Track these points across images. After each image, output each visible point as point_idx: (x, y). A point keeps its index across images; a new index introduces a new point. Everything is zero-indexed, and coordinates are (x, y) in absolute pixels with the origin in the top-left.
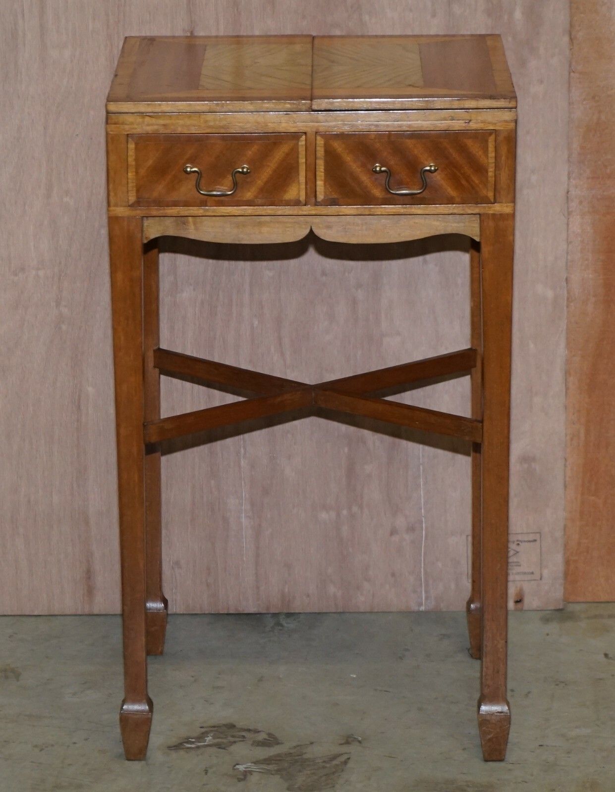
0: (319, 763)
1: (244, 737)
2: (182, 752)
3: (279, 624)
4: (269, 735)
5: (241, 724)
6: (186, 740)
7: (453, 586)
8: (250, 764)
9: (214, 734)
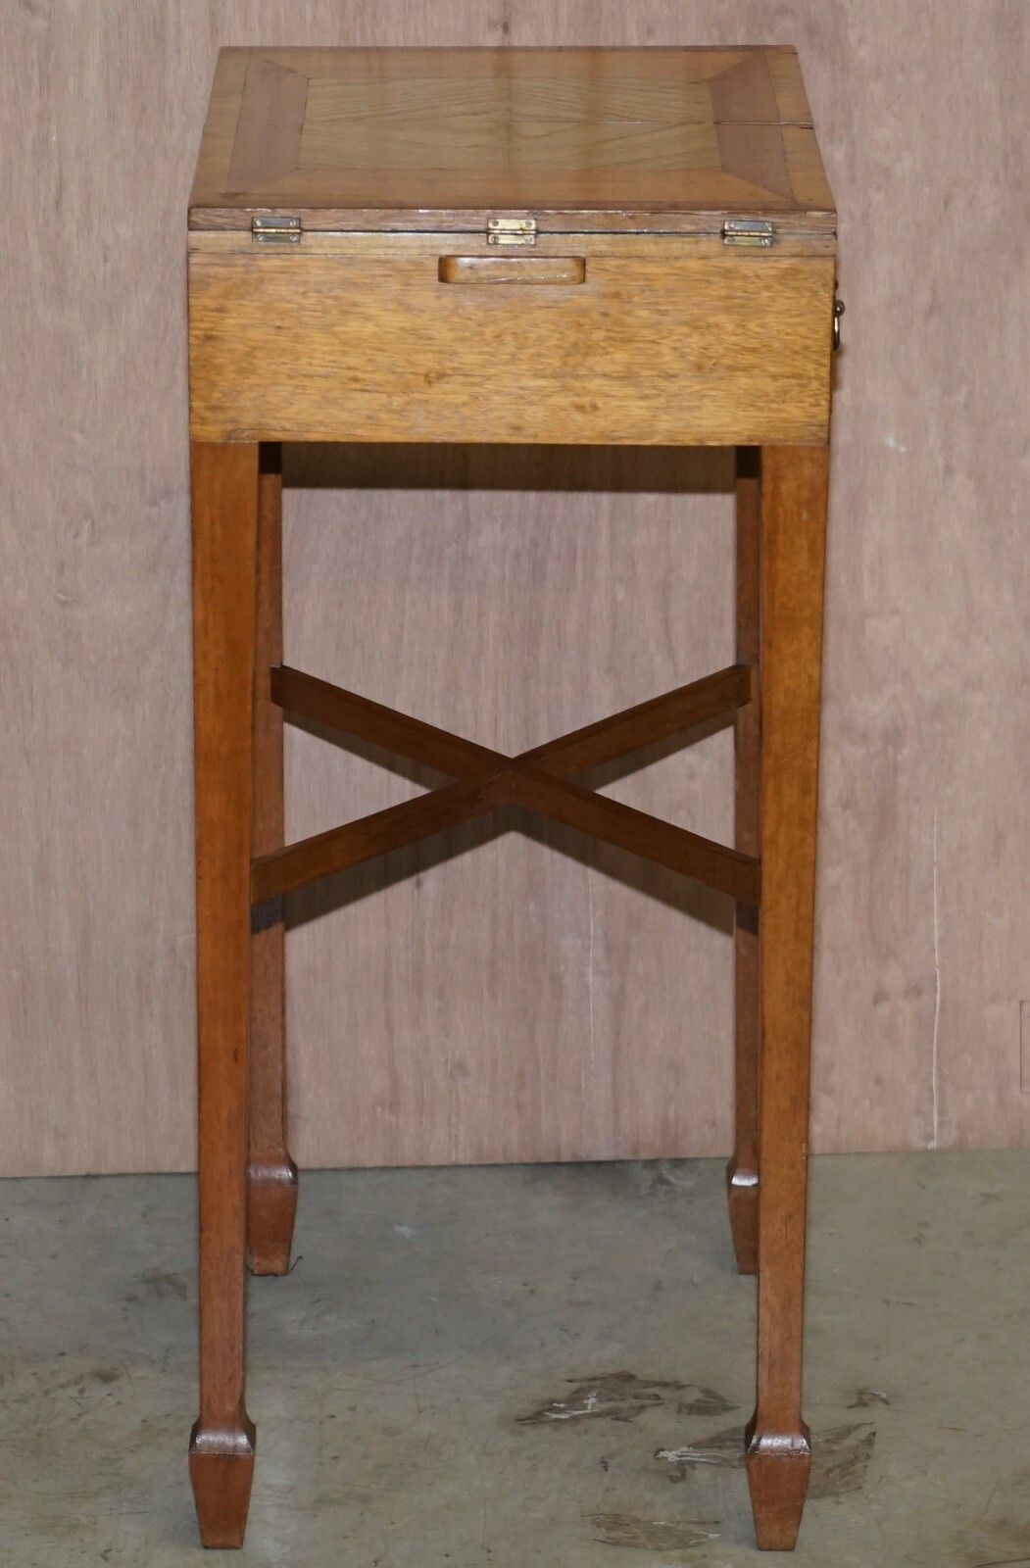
0: (818, 1444)
1: (657, 1397)
2: (547, 1429)
3: (662, 1181)
4: (707, 1392)
5: (645, 1372)
6: (547, 1407)
7: (993, 1100)
8: (685, 1449)
9: (599, 1393)
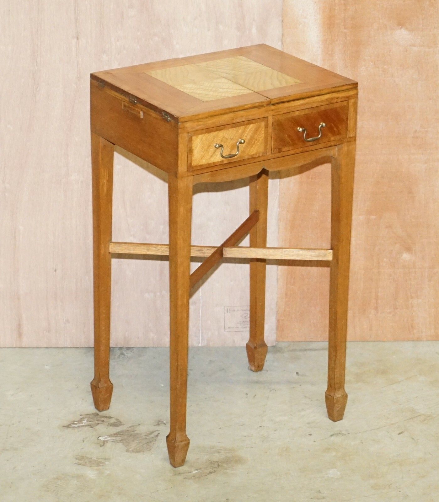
0: (143, 436)
1: (103, 421)
2: (70, 429)
3: (122, 354)
4: (117, 419)
6: (72, 423)
7: (216, 333)
8: (106, 437)
9: (88, 419)
